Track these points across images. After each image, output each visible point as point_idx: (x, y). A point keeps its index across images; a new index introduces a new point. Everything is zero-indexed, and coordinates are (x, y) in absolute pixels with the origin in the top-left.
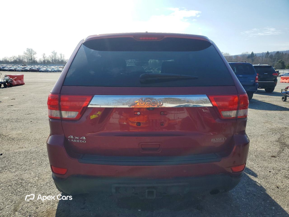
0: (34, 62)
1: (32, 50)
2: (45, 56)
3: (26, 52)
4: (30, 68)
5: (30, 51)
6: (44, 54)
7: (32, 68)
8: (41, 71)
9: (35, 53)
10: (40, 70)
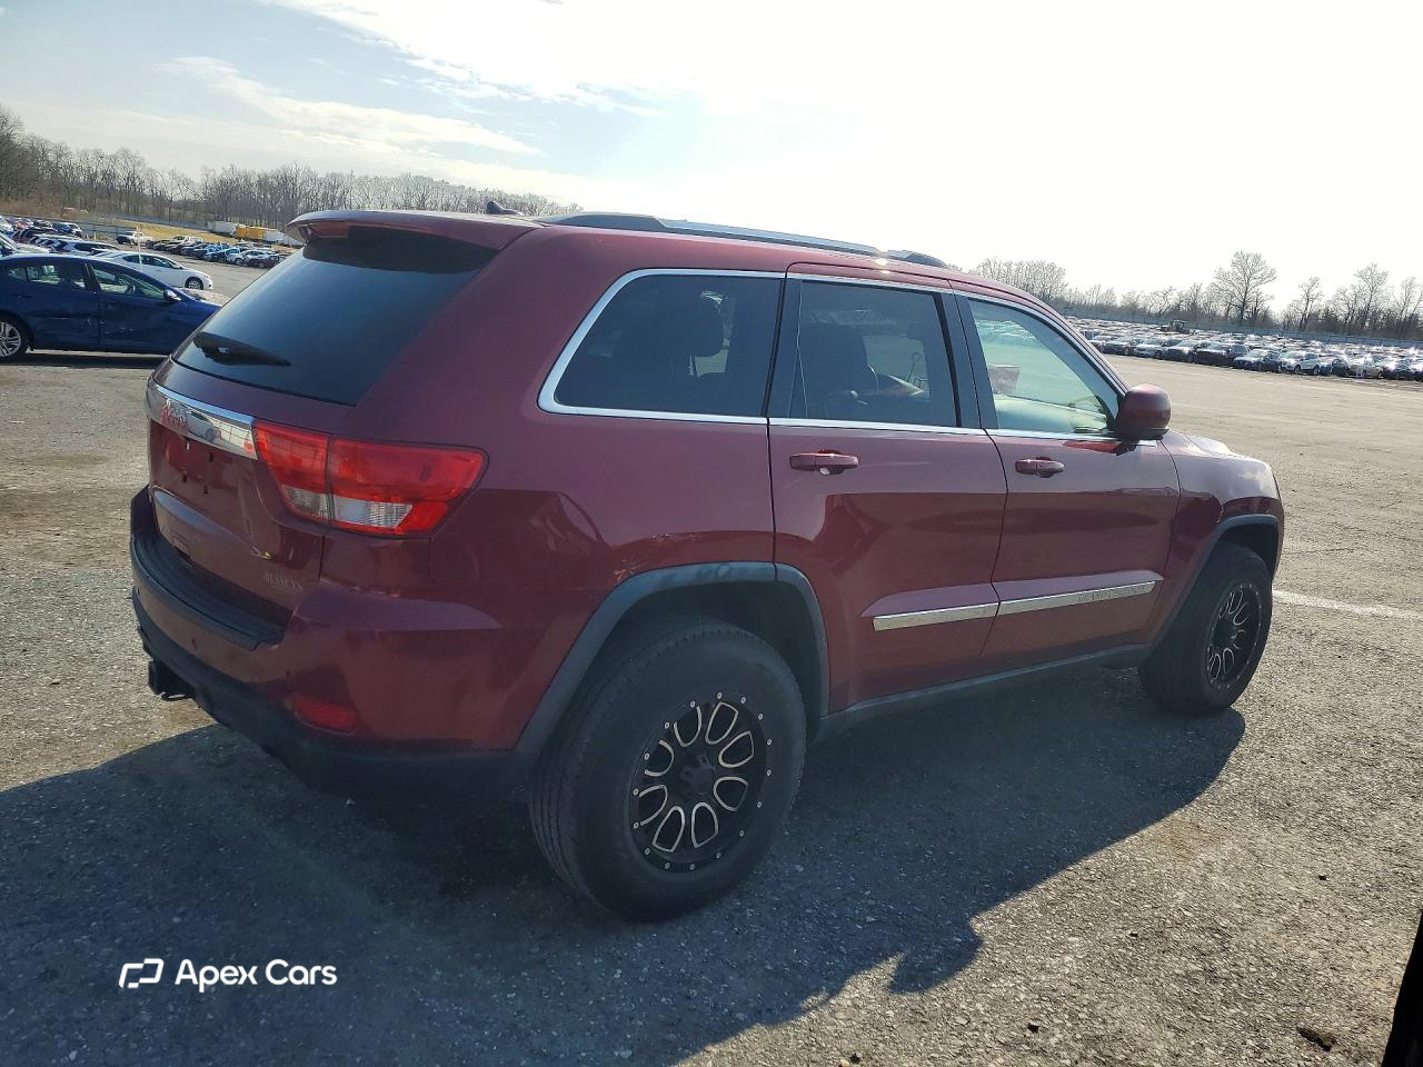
0: (1253, 320)
1: (1257, 258)
2: (1314, 292)
3: (1228, 268)
4: (1196, 347)
5: (1249, 268)
6: (1314, 282)
7: (1204, 346)
8: (1244, 362)
9: (1271, 276)
10: (1238, 359)
